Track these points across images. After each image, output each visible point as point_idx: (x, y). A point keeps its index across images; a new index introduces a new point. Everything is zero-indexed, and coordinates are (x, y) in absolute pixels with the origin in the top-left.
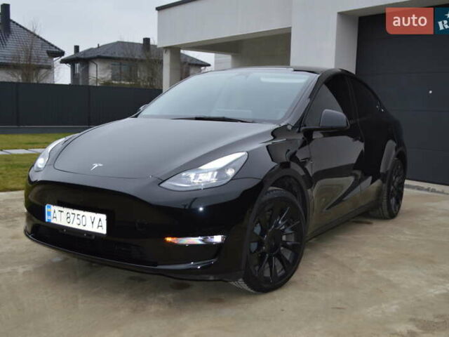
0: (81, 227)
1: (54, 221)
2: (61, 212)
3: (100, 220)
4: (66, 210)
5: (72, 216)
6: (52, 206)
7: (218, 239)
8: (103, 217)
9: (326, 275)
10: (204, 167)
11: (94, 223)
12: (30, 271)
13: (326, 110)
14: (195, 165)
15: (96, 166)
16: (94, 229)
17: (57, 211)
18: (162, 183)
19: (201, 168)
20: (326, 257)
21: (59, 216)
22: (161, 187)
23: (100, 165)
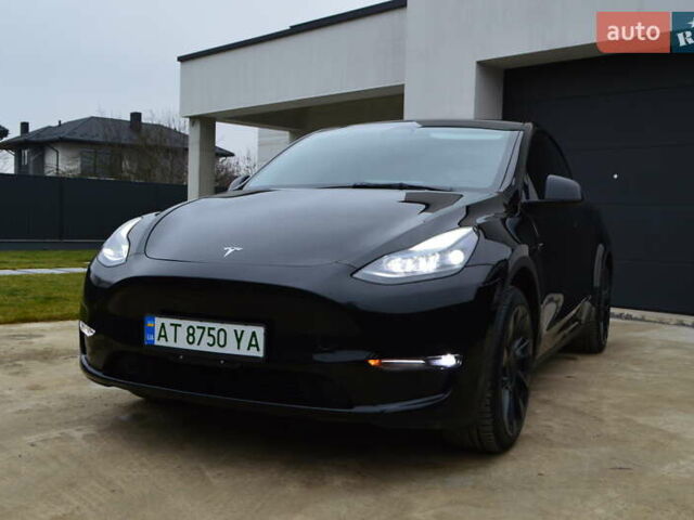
0: (216, 349)
1: (162, 342)
2: (176, 326)
3: (254, 334)
4: (185, 324)
5: (198, 333)
6: (157, 319)
7: (448, 361)
8: (260, 331)
9: (565, 425)
10: (416, 248)
11: (242, 341)
12: (92, 435)
13: (550, 177)
14: (401, 245)
15: (231, 251)
16: (243, 351)
17: (167, 326)
18: (354, 273)
19: (411, 249)
20: (546, 402)
21: (172, 333)
22: (356, 279)
23: (238, 249)
